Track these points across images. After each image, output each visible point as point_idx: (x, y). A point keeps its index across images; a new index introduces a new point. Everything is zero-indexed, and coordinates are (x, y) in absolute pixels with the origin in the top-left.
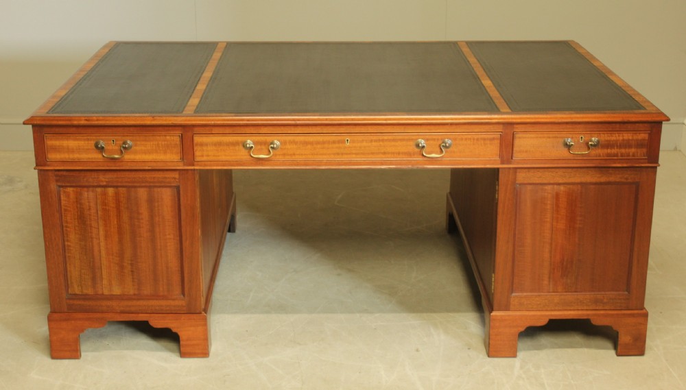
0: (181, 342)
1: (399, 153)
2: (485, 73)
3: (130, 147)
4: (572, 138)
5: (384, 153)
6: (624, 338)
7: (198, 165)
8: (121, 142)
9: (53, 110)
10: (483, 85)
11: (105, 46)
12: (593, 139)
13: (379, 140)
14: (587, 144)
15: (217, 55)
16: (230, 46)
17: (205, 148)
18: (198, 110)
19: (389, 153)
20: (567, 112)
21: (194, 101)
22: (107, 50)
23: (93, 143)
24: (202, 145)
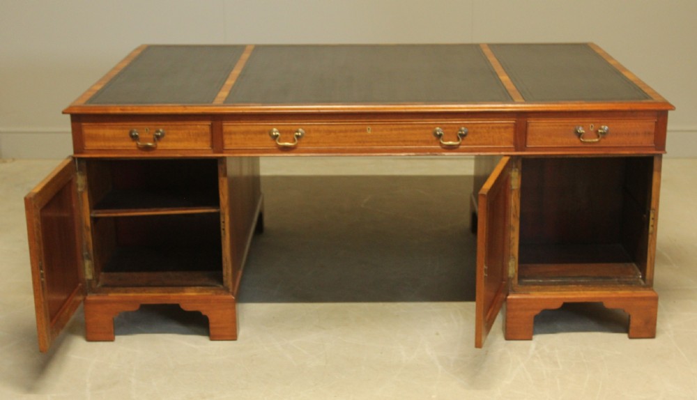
0: (211, 326)
1: (418, 141)
2: (502, 70)
3: (163, 135)
4: (583, 126)
5: (404, 141)
6: (635, 322)
7: (227, 153)
8: (154, 131)
9: (90, 101)
10: (500, 80)
11: (137, 49)
12: (603, 127)
13: (399, 129)
14: (597, 132)
15: (246, 56)
16: (257, 48)
17: (233, 136)
18: (227, 101)
19: (408, 141)
20: (578, 102)
21: (223, 94)
22: (139, 52)
23: (128, 131)
24: (230, 133)
